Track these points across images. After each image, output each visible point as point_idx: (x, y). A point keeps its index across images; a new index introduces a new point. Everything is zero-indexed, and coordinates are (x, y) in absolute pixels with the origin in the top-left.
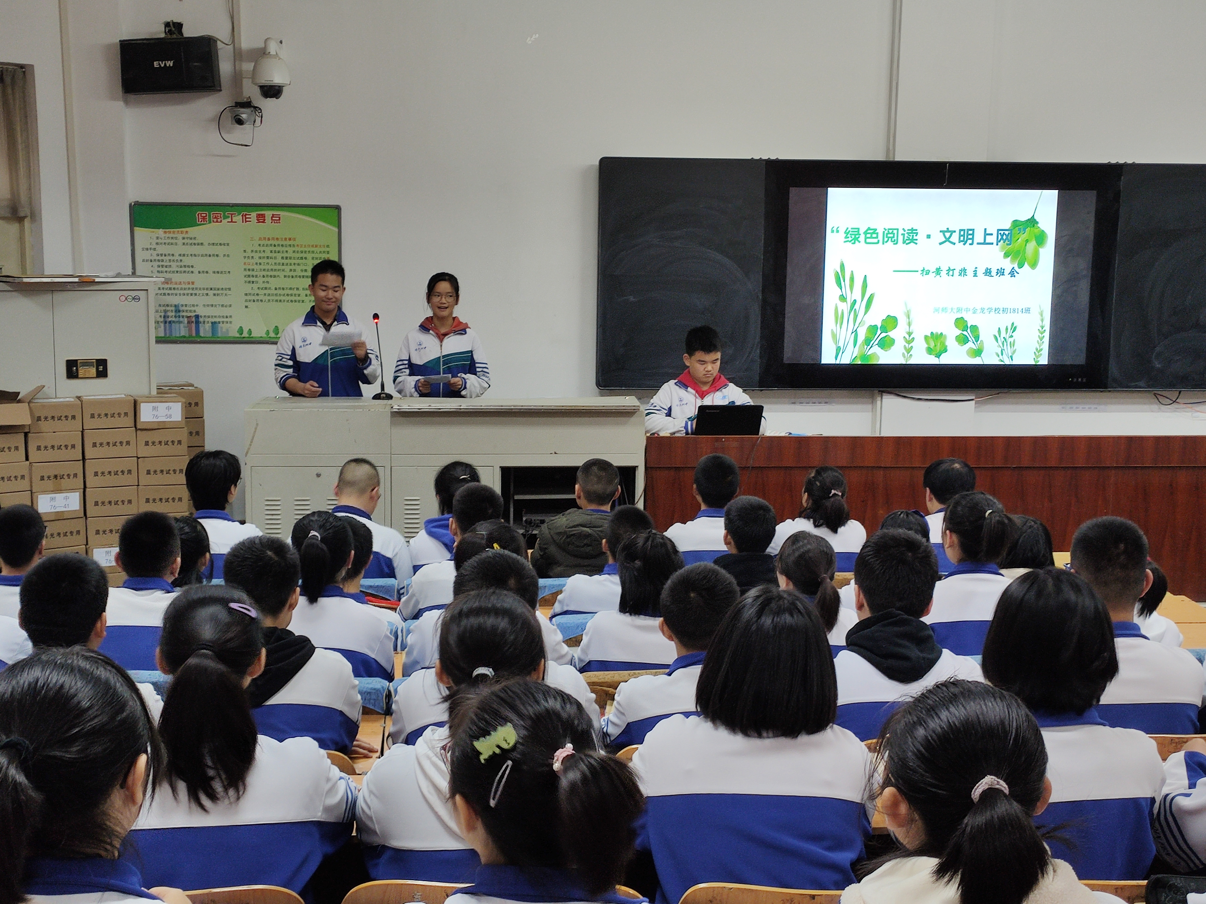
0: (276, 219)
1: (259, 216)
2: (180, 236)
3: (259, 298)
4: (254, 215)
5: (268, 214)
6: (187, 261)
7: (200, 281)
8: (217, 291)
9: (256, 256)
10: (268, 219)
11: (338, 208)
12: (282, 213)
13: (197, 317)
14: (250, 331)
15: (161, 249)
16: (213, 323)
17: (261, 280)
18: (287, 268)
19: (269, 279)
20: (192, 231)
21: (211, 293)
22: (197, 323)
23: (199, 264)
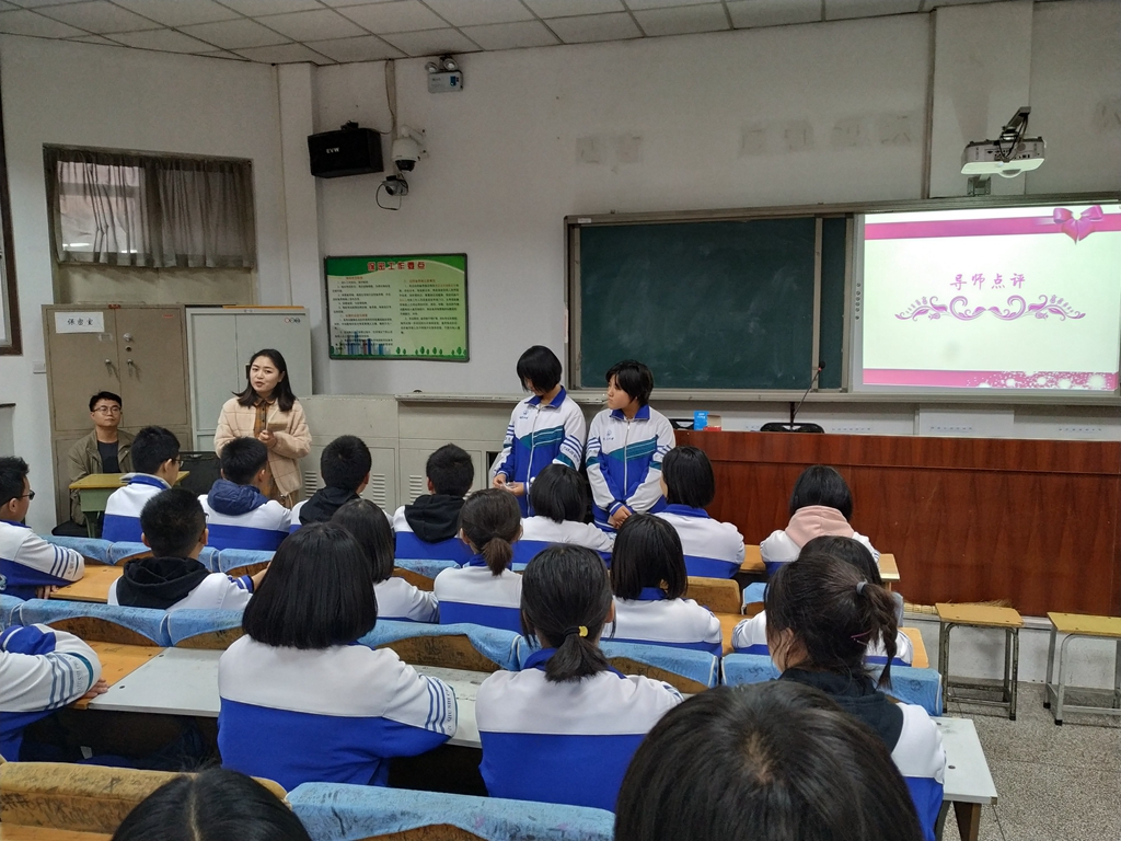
0: (421, 266)
1: (410, 264)
2: (357, 281)
3: (412, 325)
4: (406, 263)
5: (416, 262)
6: (362, 299)
7: (371, 314)
8: (382, 321)
9: (408, 294)
10: (416, 266)
11: (465, 256)
12: (425, 261)
13: (369, 340)
14: (405, 351)
15: (345, 291)
16: (380, 345)
17: (411, 312)
18: (429, 303)
19: (418, 312)
20: (365, 277)
21: (378, 322)
22: (370, 345)
23: (370, 301)
